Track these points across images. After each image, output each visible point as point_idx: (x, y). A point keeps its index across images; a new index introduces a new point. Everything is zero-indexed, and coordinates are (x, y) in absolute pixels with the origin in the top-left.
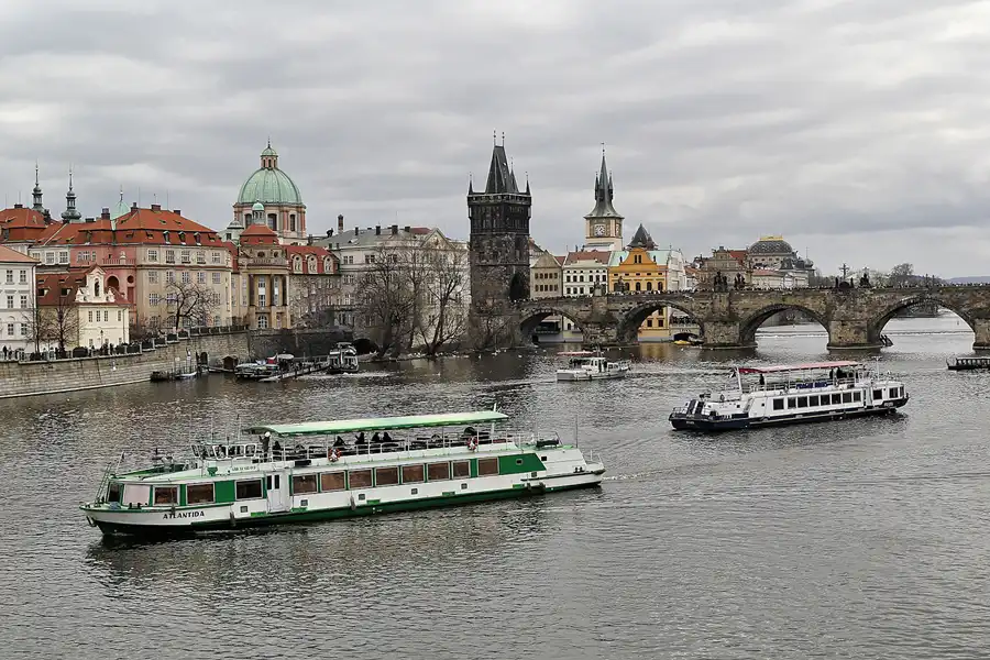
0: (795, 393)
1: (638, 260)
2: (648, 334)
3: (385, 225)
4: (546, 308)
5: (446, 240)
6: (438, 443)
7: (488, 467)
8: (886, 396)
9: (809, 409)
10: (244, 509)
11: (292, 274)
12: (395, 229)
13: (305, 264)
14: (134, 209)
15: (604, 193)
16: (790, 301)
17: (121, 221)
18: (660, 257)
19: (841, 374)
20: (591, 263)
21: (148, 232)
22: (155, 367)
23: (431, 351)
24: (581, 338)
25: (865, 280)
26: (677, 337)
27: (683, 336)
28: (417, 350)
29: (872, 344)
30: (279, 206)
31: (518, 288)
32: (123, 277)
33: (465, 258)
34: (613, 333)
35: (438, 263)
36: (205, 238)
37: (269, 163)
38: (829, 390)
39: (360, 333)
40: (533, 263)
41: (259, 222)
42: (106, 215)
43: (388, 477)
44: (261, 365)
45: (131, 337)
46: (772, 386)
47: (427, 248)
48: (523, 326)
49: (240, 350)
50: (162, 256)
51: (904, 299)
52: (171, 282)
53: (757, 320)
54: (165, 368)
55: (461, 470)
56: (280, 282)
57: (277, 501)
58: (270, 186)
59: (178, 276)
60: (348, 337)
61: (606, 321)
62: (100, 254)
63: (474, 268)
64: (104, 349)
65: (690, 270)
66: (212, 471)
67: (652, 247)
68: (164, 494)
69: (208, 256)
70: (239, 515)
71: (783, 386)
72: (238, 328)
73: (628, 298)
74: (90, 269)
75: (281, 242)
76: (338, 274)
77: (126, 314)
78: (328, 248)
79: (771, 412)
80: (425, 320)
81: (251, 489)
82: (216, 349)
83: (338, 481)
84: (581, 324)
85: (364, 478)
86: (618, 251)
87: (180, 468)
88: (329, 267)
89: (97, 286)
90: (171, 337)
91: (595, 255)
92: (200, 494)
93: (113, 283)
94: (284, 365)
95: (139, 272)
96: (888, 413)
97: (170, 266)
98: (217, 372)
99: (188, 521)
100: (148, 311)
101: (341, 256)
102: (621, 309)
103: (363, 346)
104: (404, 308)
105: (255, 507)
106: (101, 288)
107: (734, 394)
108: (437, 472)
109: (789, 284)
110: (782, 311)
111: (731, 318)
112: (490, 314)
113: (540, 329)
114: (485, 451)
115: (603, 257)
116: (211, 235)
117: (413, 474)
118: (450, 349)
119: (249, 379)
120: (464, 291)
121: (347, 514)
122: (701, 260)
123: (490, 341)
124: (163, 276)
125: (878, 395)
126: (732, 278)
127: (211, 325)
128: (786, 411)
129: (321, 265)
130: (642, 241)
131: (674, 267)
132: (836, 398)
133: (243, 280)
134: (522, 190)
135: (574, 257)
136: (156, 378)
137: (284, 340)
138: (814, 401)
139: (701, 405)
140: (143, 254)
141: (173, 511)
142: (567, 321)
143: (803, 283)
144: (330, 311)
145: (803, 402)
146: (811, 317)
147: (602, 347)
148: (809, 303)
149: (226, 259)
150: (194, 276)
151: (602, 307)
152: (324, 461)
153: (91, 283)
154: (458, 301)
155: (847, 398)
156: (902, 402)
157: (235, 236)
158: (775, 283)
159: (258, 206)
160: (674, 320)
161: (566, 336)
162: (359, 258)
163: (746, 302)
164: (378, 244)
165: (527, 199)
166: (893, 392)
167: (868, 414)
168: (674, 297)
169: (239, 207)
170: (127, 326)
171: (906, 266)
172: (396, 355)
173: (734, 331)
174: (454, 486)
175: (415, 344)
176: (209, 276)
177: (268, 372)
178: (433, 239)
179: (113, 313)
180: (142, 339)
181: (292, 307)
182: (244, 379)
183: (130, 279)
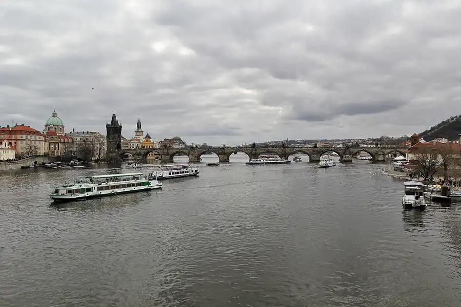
0: (174, 171)
1: (147, 141)
2: (149, 157)
3: (85, 131)
4: (125, 151)
5: (101, 135)
6: (128, 179)
7: (139, 184)
8: (194, 172)
9: (177, 175)
10: (88, 194)
11: (61, 142)
12: (88, 132)
13: (64, 140)
14: (17, 125)
15: (139, 126)
16: (181, 151)
17: (13, 128)
18: (152, 140)
19: (184, 167)
20: (136, 141)
21: (21, 131)
22: (22, 165)
23: (97, 161)
24: (133, 158)
25: (197, 146)
26: (156, 158)
27: (157, 158)
28: (94, 161)
29: (198, 160)
30: (57, 126)
31: (119, 147)
32: (13, 142)
33: (105, 140)
34: (141, 157)
35: (99, 140)
36: (37, 133)
37: (55, 115)
38: (182, 170)
39: (79, 157)
40: (122, 141)
41: (52, 129)
42: (8, 126)
43: (118, 187)
44: (52, 164)
45: (15, 157)
46: (168, 170)
47: (96, 137)
48: (119, 155)
49: (46, 161)
50: (24, 137)
51: (205, 150)
52: (27, 144)
53: (174, 154)
54: (25, 165)
55: (134, 185)
56: (57, 145)
57: (95, 192)
58: (55, 121)
59: (29, 142)
60: (76, 158)
61: (139, 154)
62: (7, 136)
63: (108, 142)
64: (7, 161)
65: (159, 143)
66: (80, 186)
67: (150, 138)
68: (70, 191)
69: (38, 137)
70: (86, 196)
71: (171, 169)
72: (46, 155)
73: (145, 150)
74: (3, 140)
75: (58, 134)
76: (73, 142)
77: (14, 152)
78: (70, 136)
79: (168, 175)
80: (96, 154)
81: (89, 190)
82: (40, 161)
83: (107, 188)
84: (134, 155)
85: (113, 187)
86: (142, 139)
87: (71, 186)
88: (70, 141)
89: (5, 144)
90: (27, 157)
91: (137, 140)
92: (78, 191)
93: (10, 144)
94: (58, 164)
95: (18, 141)
96: (195, 176)
97: (27, 139)
98: (40, 166)
99: (75, 197)
100: (20, 151)
101: (74, 138)
102: (143, 152)
103: (79, 160)
104: (90, 151)
105: (90, 194)
106: (7, 145)
107: (160, 172)
108: (129, 185)
109: (180, 147)
110: (179, 153)
111: (168, 154)
112: (112, 153)
113: (124, 157)
114: (139, 181)
115: (139, 140)
116: (38, 132)
117: (124, 186)
118: (101, 161)
119: (49, 168)
120: (105, 147)
121: (110, 195)
122: (162, 141)
123: (111, 159)
124: (25, 142)
125: (192, 171)
126: (168, 146)
127: (38, 154)
128: (172, 175)
129: (68, 140)
130: (148, 137)
131: (155, 142)
132: (183, 172)
133: (47, 144)
134: (120, 124)
135: (132, 140)
136: (22, 168)
137: (58, 158)
138: (178, 173)
139: (152, 174)
140: (19, 137)
141: (72, 195)
142: (130, 154)
143: (184, 147)
144: (71, 152)
145: (176, 173)
146: (185, 154)
147: (138, 160)
148: (185, 151)
149: (42, 138)
150: (33, 142)
151: (138, 151)
152: (105, 183)
153: (4, 143)
154: (104, 149)
155: (186, 172)
156: (198, 173)
157: (45, 133)
158: (177, 147)
159: (52, 126)
160: (155, 154)
161: (130, 158)
162: (78, 139)
163: (171, 151)
164: (83, 136)
165: (121, 127)
166: (196, 171)
167: (191, 176)
168: (155, 149)
169: (46, 126)
170: (14, 154)
171: (205, 144)
172: (87, 162)
173: (168, 157)
174: (132, 188)
175: (93, 159)
176: (37, 142)
177: (54, 166)
178: (97, 135)
179: (10, 151)
180: (18, 158)
181: (60, 150)
182: (47, 168)
183: (15, 143)
